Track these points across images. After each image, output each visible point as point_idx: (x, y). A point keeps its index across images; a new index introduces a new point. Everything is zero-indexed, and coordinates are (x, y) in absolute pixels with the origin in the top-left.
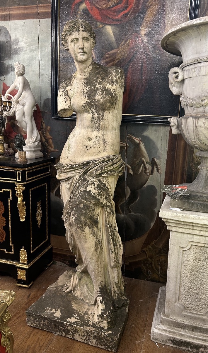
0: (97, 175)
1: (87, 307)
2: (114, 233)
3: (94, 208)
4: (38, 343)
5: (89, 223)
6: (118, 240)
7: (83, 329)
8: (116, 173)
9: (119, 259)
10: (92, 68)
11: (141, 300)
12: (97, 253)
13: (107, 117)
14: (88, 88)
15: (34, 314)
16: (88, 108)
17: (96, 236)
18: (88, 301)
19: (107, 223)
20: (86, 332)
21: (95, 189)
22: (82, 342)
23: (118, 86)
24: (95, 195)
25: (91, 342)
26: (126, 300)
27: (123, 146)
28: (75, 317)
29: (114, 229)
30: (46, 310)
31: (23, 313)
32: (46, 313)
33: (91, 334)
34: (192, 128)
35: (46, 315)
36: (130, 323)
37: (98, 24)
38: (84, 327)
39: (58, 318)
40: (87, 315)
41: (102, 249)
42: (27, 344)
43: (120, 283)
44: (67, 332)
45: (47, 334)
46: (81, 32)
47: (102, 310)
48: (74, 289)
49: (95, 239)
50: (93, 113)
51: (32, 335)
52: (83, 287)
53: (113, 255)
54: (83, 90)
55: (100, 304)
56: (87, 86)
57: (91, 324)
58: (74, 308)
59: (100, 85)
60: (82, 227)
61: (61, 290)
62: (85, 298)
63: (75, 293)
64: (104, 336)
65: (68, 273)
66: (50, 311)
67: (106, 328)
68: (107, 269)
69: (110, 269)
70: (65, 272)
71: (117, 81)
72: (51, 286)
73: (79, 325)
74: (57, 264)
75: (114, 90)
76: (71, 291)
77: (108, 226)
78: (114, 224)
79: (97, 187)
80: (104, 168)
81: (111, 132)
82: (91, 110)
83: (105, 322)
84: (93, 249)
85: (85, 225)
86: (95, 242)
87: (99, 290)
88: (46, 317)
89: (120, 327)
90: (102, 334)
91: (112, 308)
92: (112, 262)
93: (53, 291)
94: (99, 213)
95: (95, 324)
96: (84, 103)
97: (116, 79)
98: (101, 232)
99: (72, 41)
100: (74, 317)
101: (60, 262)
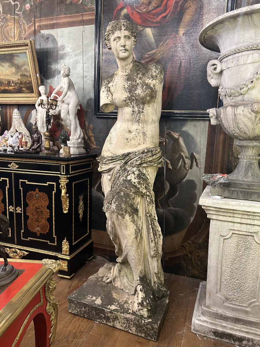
0: (137, 165)
1: (127, 296)
2: (154, 223)
3: (134, 197)
4: (79, 329)
5: (129, 210)
6: (158, 230)
7: (123, 316)
8: (155, 164)
9: (159, 249)
10: (133, 65)
11: (182, 295)
12: (137, 241)
13: (147, 111)
14: (128, 84)
15: (75, 301)
16: (128, 102)
17: (136, 224)
18: (128, 291)
19: (147, 212)
20: (126, 319)
21: (136, 178)
22: (122, 330)
23: (157, 81)
24: (135, 184)
25: (131, 330)
26: (166, 292)
27: (162, 142)
28: (116, 305)
29: (154, 219)
30: (87, 297)
31: (65, 301)
32: (87, 300)
33: (132, 321)
34: (231, 117)
35: (87, 302)
36: (171, 315)
37: (139, 27)
38: (124, 315)
39: (99, 305)
40: (127, 304)
41: (142, 237)
42: (68, 329)
43: (159, 273)
44: (108, 319)
45: (87, 321)
46: (123, 31)
47: (142, 298)
48: (114, 279)
49: (135, 227)
50: (133, 107)
51: (73, 322)
52: (123, 278)
53: (153, 245)
54: (124, 86)
55: (140, 293)
56: (128, 82)
57: (131, 312)
58: (114, 296)
59: (140, 81)
60: (123, 214)
61: (102, 280)
62: (125, 289)
63: (115, 284)
64: (144, 324)
65: (108, 266)
66: (91, 298)
67: (146, 316)
68: (147, 259)
69: (150, 259)
70: (105, 265)
71: (156, 77)
72: (92, 277)
73: (119, 312)
74: (97, 259)
75: (154, 84)
76: (111, 282)
77: (148, 215)
78: (153, 214)
79: (137, 177)
80: (144, 159)
81: (151, 126)
82: (131, 104)
83: (145, 310)
84: (133, 236)
85: (125, 212)
86: (135, 230)
87: (139, 279)
88: (87, 304)
89: (160, 316)
90: (142, 321)
91: (152, 297)
92: (151, 250)
93: (94, 281)
94: (138, 202)
95: (135, 312)
96: (125, 98)
97: (155, 74)
98: (141, 221)
99: (114, 40)
100: (114, 305)
101: (100, 257)
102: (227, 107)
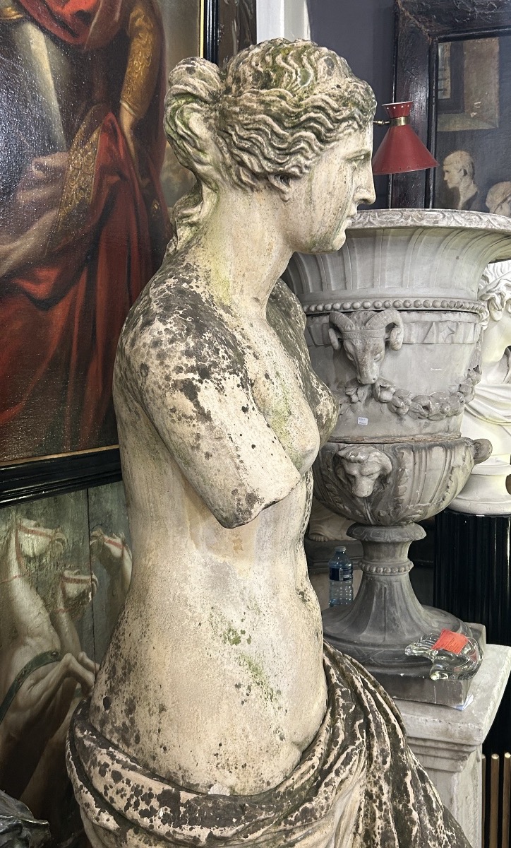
102: (430, 447)
